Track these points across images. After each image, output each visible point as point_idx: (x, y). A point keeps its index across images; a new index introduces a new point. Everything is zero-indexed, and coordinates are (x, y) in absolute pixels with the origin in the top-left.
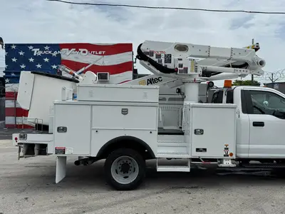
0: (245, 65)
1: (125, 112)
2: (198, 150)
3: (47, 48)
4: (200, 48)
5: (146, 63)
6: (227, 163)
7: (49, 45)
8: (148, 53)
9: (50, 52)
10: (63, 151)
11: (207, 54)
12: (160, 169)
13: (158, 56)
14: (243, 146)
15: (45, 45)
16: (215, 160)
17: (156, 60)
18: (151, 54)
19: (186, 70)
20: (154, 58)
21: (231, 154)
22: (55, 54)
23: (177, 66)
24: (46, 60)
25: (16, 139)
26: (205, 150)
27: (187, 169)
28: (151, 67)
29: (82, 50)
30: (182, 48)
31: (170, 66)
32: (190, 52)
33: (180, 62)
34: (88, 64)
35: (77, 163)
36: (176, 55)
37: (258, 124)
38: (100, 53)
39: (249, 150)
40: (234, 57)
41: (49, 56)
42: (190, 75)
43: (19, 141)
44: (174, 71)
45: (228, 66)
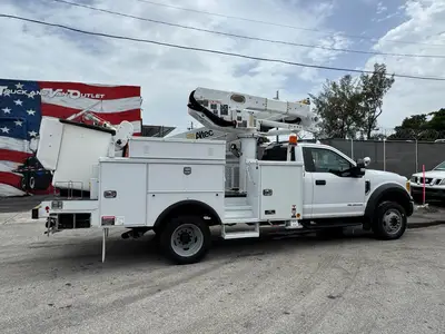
0: (298, 120)
1: (187, 171)
2: (267, 212)
3: (19, 86)
4: (257, 100)
5: (200, 114)
6: (295, 225)
7: (22, 82)
8: (202, 102)
9: (24, 92)
10: (112, 221)
11: (264, 107)
12: (228, 236)
13: (214, 106)
14: (307, 206)
15: (17, 82)
16: (282, 222)
17: (212, 110)
18: (206, 103)
19: (245, 124)
20: (209, 108)
21: (299, 215)
22: (32, 95)
23: (235, 118)
24: (19, 102)
25: (47, 208)
26: (274, 212)
27: (256, 234)
28: (206, 118)
29: (72, 92)
30: (239, 99)
31: (227, 118)
32: (248, 103)
33: (239, 115)
34: (80, 111)
35: (125, 235)
36: (233, 106)
37: (321, 183)
38: (97, 96)
39: (312, 211)
40: (290, 112)
41: (23, 98)
42: (249, 130)
43: (51, 211)
44: (232, 124)
45: (281, 121)
